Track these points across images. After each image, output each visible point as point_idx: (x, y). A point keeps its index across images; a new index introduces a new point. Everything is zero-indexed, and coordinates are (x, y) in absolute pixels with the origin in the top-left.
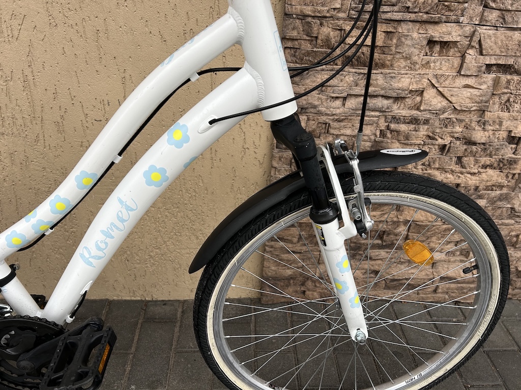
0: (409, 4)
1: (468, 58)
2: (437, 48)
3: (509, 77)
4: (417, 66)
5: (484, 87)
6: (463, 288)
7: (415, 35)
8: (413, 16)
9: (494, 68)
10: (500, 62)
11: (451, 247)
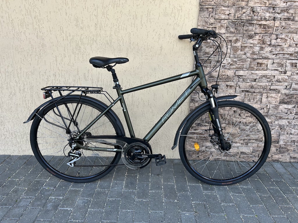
0: (221, 78)
1: (237, 89)
2: (229, 87)
3: (248, 93)
4: (225, 91)
5: (242, 96)
6: (248, 156)
7: (223, 84)
8: (222, 80)
9: (244, 91)
10: (245, 90)
11: (242, 142)
